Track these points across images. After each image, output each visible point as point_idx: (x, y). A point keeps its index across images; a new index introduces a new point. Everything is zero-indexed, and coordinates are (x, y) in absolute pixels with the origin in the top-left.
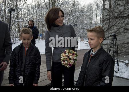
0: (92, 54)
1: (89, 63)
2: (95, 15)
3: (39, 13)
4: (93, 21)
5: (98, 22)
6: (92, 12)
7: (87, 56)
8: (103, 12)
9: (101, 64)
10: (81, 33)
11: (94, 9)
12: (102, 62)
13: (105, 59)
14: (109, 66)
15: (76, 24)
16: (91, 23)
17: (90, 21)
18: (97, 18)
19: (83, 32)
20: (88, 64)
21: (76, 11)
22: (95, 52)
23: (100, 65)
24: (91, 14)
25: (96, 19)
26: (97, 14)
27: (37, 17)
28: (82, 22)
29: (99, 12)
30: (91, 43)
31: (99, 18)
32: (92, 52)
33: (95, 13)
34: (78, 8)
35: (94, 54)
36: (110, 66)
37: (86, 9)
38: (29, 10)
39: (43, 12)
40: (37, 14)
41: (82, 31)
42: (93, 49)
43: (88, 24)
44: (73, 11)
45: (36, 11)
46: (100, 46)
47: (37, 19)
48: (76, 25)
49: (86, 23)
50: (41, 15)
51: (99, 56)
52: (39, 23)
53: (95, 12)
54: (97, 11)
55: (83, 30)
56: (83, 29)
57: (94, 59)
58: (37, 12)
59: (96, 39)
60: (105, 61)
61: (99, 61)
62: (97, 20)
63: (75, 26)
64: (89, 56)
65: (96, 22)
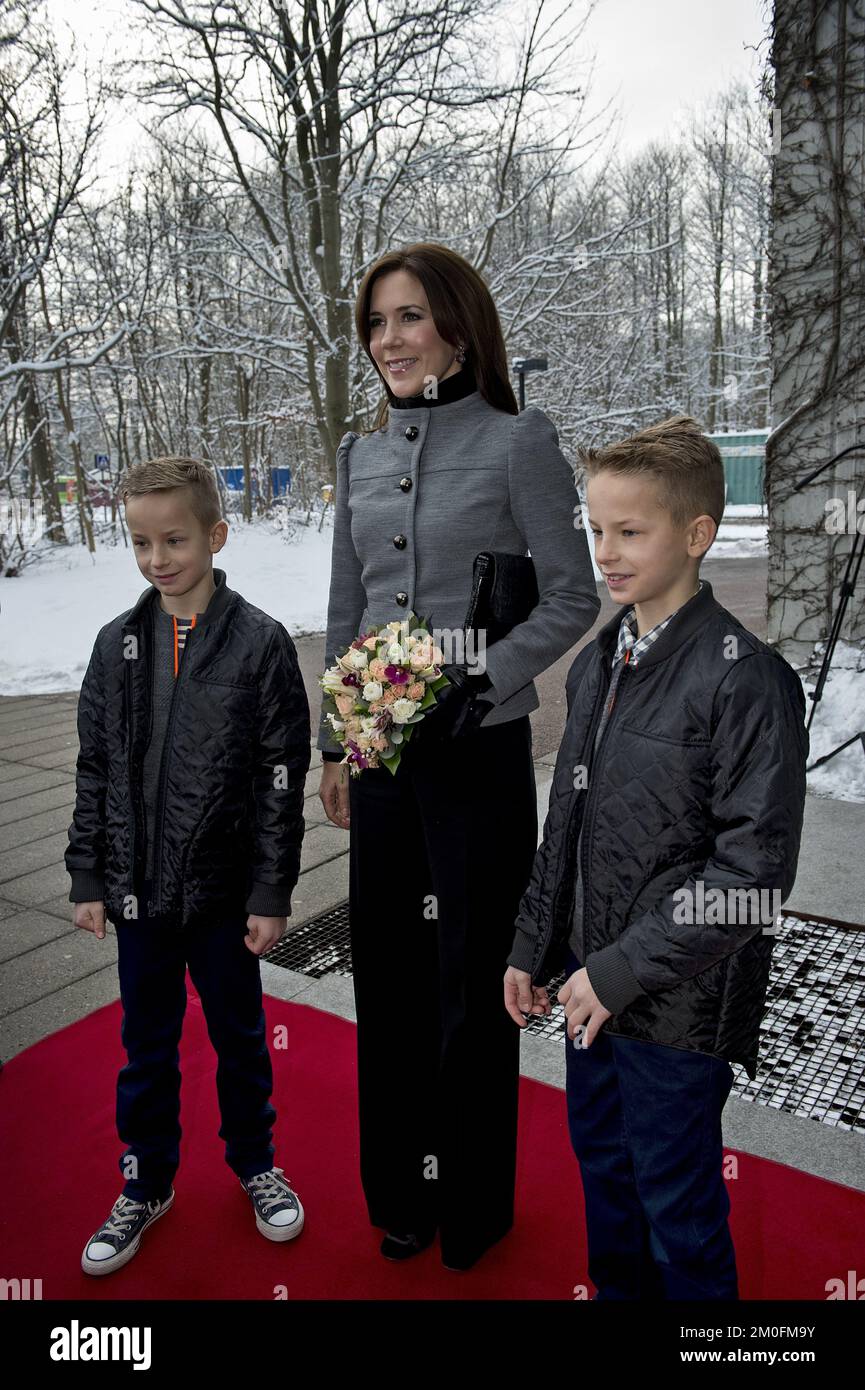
0: (628, 652)
1: (603, 722)
2: (708, 258)
3: (198, 283)
4: (689, 313)
5: (739, 321)
6: (674, 227)
7: (593, 673)
8: (779, 235)
9: (699, 730)
10: (588, 436)
11: (692, 201)
12: (705, 711)
13: (727, 688)
14: (763, 734)
15: (536, 352)
16: (676, 331)
17: (663, 317)
18: (727, 285)
19: (606, 427)
20: (600, 731)
21: (527, 236)
22: (653, 636)
23: (692, 730)
24: (667, 251)
25: (717, 292)
26: (720, 250)
27: (186, 315)
28: (591, 332)
29: (745, 228)
30: (618, 560)
31: (740, 283)
32: (629, 639)
33: (708, 238)
34: (544, 204)
35: (642, 647)
36: (770, 737)
37: (619, 205)
38: (107, 262)
39: (233, 262)
40: (183, 292)
41: (594, 412)
42: (638, 614)
43: (647, 343)
44: (502, 239)
45: (176, 267)
46: (696, 579)
47: (184, 337)
48: (541, 364)
49: (629, 334)
50: (215, 293)
51: (680, 664)
52: (205, 374)
53: (699, 228)
54: (717, 221)
55: (608, 405)
56: (602, 393)
57: (644, 692)
58: (183, 272)
59: (660, 529)
60: (727, 698)
61: (687, 700)
62: (724, 300)
63: (534, 374)
64: (606, 671)
65: (718, 319)
